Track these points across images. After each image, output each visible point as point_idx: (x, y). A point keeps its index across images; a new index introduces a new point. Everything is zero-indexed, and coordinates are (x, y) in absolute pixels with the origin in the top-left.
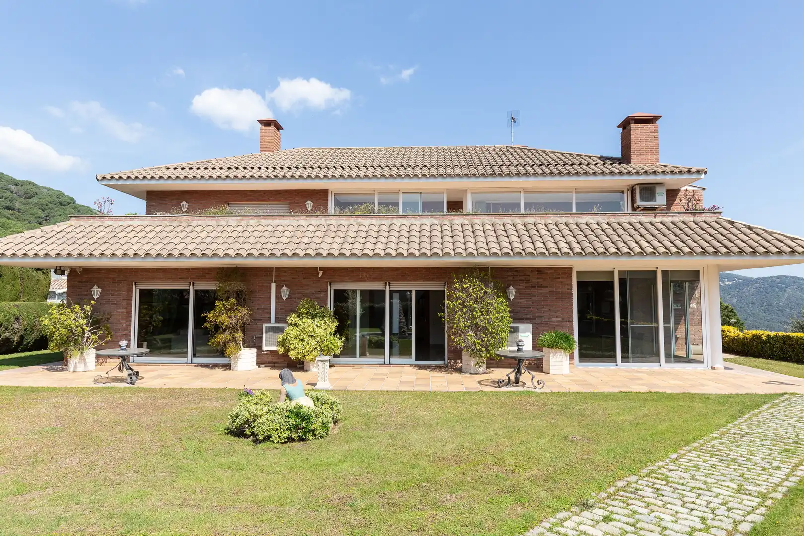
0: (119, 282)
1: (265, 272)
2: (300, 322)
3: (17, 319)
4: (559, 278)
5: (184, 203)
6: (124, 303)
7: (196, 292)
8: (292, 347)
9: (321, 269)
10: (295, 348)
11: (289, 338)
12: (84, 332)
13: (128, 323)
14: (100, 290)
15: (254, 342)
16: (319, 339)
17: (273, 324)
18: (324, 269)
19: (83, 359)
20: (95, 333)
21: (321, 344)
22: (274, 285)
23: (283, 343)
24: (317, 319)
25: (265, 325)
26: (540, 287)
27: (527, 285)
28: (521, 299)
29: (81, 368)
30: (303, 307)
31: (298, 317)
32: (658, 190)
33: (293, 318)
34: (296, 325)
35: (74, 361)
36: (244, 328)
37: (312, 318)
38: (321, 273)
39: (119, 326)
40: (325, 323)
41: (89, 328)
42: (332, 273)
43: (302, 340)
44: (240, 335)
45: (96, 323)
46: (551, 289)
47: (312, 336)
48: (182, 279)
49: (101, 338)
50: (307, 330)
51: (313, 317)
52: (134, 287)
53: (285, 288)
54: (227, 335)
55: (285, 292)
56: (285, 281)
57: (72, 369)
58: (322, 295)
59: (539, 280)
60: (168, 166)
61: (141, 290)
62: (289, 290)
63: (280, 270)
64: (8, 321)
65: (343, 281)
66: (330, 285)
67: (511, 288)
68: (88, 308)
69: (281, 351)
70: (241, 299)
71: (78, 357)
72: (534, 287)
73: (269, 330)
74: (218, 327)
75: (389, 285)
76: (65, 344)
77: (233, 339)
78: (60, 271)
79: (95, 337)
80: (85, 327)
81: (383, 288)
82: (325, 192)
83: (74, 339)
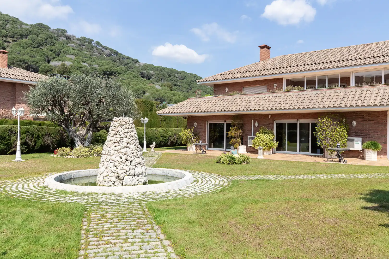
0: (202, 121)
1: (249, 116)
2: (259, 136)
3: (175, 134)
4: (380, 116)
5: (227, 89)
6: (204, 128)
7: (227, 124)
8: (256, 145)
9: (270, 114)
10: (257, 145)
11: (255, 142)
12: (192, 138)
13: (205, 135)
14: (196, 124)
15: (244, 143)
16: (266, 142)
17: (252, 136)
18: (272, 115)
19: (191, 147)
20: (195, 139)
21: (267, 144)
22: (252, 121)
23: (253, 144)
24: (266, 135)
25: (249, 137)
26: (370, 120)
27: (363, 120)
28: (359, 126)
29: (191, 150)
30: (261, 130)
31: (259, 133)
33: (257, 134)
34: (258, 136)
35: (189, 148)
36: (241, 137)
37: (265, 134)
38: (270, 116)
39: (203, 136)
40: (269, 136)
41: (193, 137)
42: (275, 116)
43: (260, 142)
44: (239, 140)
45: (195, 135)
46: (375, 122)
47: (263, 141)
48: (222, 120)
49: (197, 140)
50: (261, 138)
51: (265, 133)
52: (207, 122)
53: (256, 122)
54: (235, 140)
55: (257, 124)
56: (257, 119)
57: (188, 150)
58: (271, 125)
59: (369, 118)
60: (221, 73)
61: (209, 124)
62: (258, 123)
63: (255, 115)
64: (172, 135)
65: (279, 119)
66: (275, 121)
67: (354, 121)
68: (192, 130)
69: (253, 146)
70: (241, 127)
71: (190, 146)
72: (367, 121)
73: (250, 138)
74: (232, 137)
75: (299, 121)
76: (186, 141)
77: (237, 142)
78: (185, 117)
79: (195, 140)
80: (192, 136)
81: (297, 122)
82: (282, 79)
83: (189, 140)
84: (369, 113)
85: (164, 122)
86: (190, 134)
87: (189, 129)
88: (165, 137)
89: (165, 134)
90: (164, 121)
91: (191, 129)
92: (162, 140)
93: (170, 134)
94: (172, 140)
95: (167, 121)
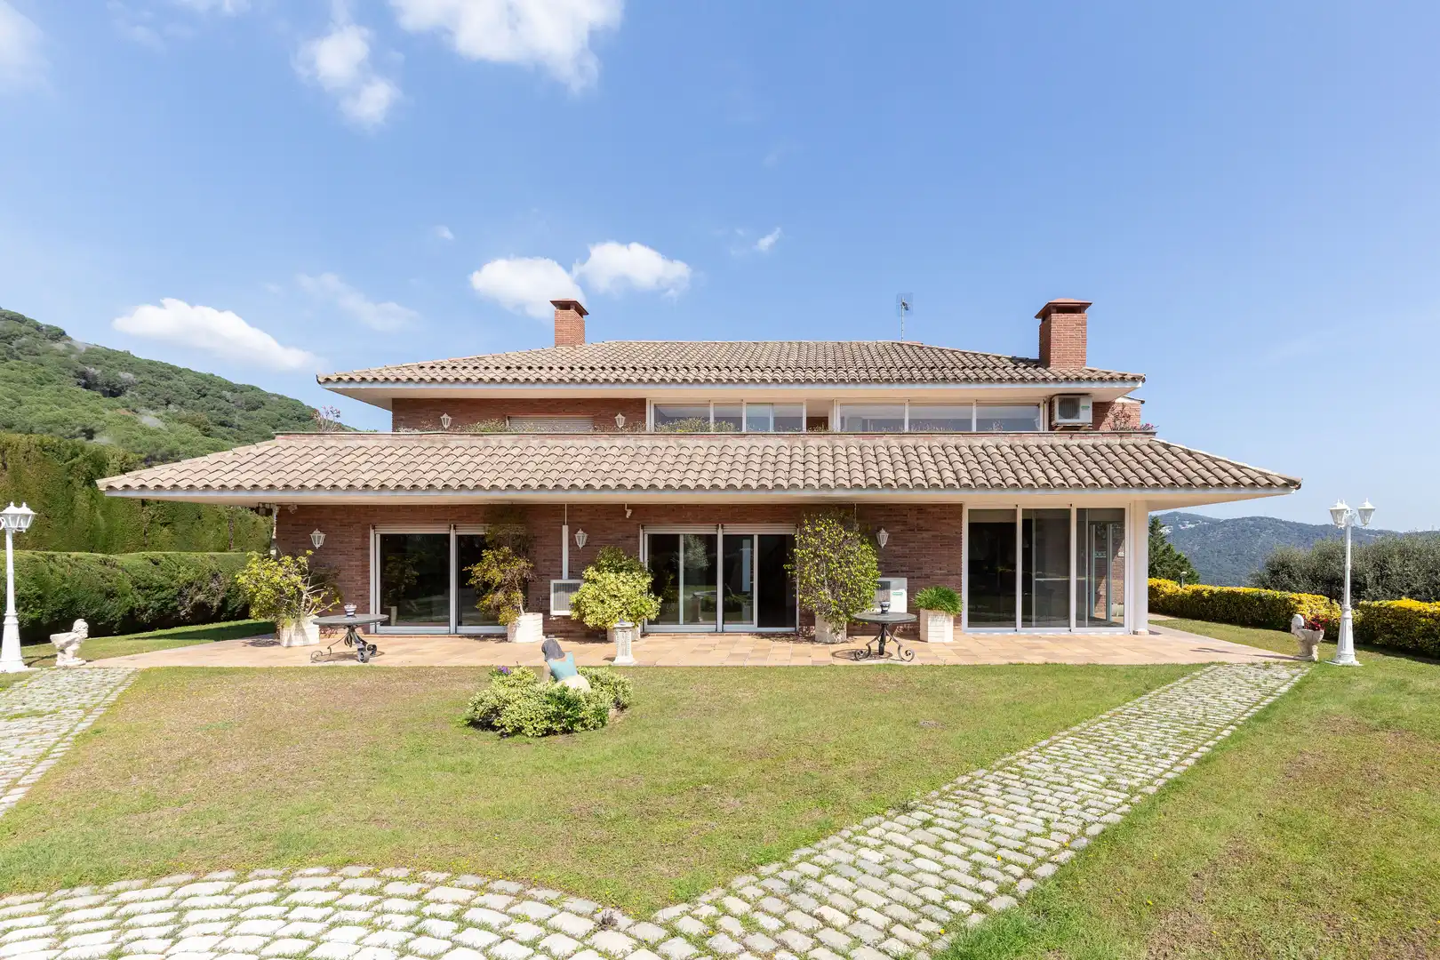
0: (350, 525)
1: (554, 511)
2: (599, 578)
3: (215, 576)
4: (945, 519)
5: (445, 416)
6: (358, 554)
7: (460, 538)
8: (588, 611)
9: (630, 506)
10: (593, 612)
11: (585, 600)
12: (300, 593)
13: (365, 580)
14: (323, 536)
15: (538, 604)
16: (624, 600)
17: (565, 580)
18: (634, 507)
19: (300, 630)
20: (318, 594)
21: (628, 607)
22: (565, 529)
23: (576, 606)
24: (623, 574)
25: (553, 582)
26: (922, 530)
27: (904, 528)
28: (895, 545)
29: (298, 641)
30: (604, 557)
31: (597, 570)
32: (1083, 402)
33: (590, 572)
34: (594, 581)
35: (288, 632)
36: (525, 586)
37: (617, 572)
38: (629, 513)
39: (354, 584)
40: (634, 578)
41: (308, 588)
42: (645, 512)
43: (603, 602)
44: (518, 596)
45: (318, 579)
46: (934, 533)
47: (615, 596)
48: (437, 521)
49: (326, 601)
50: (608, 588)
51: (618, 570)
52: (372, 532)
53: (580, 532)
54: (500, 596)
55: (581, 538)
56: (579, 523)
57: (285, 643)
58: (631, 541)
59: (920, 522)
61: (382, 536)
62: (586, 535)
63: (575, 509)
64: (200, 578)
65: (659, 523)
66: (643, 528)
67: (883, 531)
69: (575, 615)
70: (522, 548)
71: (294, 627)
72: (913, 530)
73: (558, 588)
74: (487, 585)
75: (722, 528)
76: (272, 609)
77: (509, 600)
78: (263, 510)
79: (316, 600)
80: (301, 586)
81: (715, 533)
82: (641, 403)
83: (285, 603)
84: (920, 509)
85: (166, 530)
86: (293, 577)
87: (289, 558)
88: (161, 588)
89: (158, 577)
90: (165, 525)
91: (295, 557)
92: (142, 602)
93: (185, 575)
94: (200, 597)
95: (180, 527)
